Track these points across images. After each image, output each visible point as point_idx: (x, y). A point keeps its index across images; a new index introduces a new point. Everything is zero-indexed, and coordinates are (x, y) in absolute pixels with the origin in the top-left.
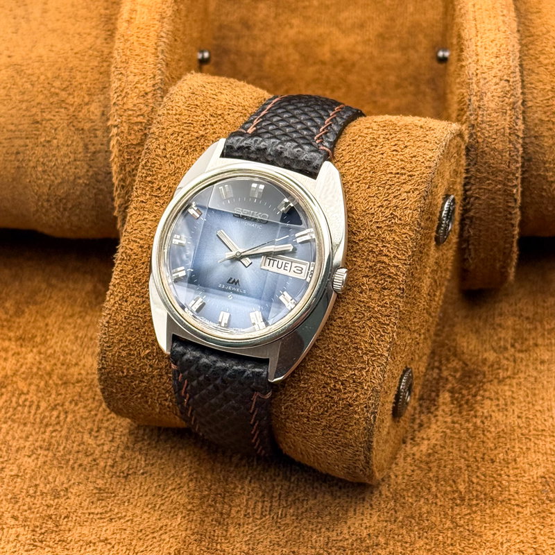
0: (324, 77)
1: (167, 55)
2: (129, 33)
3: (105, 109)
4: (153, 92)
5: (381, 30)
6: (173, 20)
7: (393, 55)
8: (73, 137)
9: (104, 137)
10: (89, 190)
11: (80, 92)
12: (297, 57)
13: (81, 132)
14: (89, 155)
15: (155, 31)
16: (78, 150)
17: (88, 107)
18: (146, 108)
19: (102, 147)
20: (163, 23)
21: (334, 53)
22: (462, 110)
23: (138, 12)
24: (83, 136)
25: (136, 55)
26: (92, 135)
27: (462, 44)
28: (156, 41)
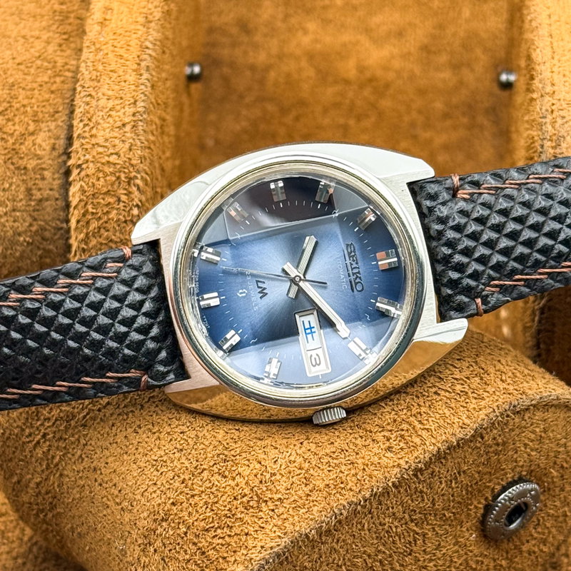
0: (347, 101)
1: (154, 73)
2: (102, 39)
3: (57, 142)
4: (132, 123)
5: (426, 41)
6: (162, 24)
7: (442, 75)
8: (12, 178)
9: (54, 179)
10: (31, 251)
11: (23, 117)
12: (311, 72)
13: (23, 172)
14: (33, 203)
15: (138, 39)
16: (18, 197)
17: (33, 138)
18: (121, 145)
19: (51, 193)
20: (148, 28)
21: (361, 69)
22: (532, 159)
23: (115, 12)
24: (25, 178)
25: (111, 71)
26: (38, 176)
27: (533, 68)
28: (139, 53)
